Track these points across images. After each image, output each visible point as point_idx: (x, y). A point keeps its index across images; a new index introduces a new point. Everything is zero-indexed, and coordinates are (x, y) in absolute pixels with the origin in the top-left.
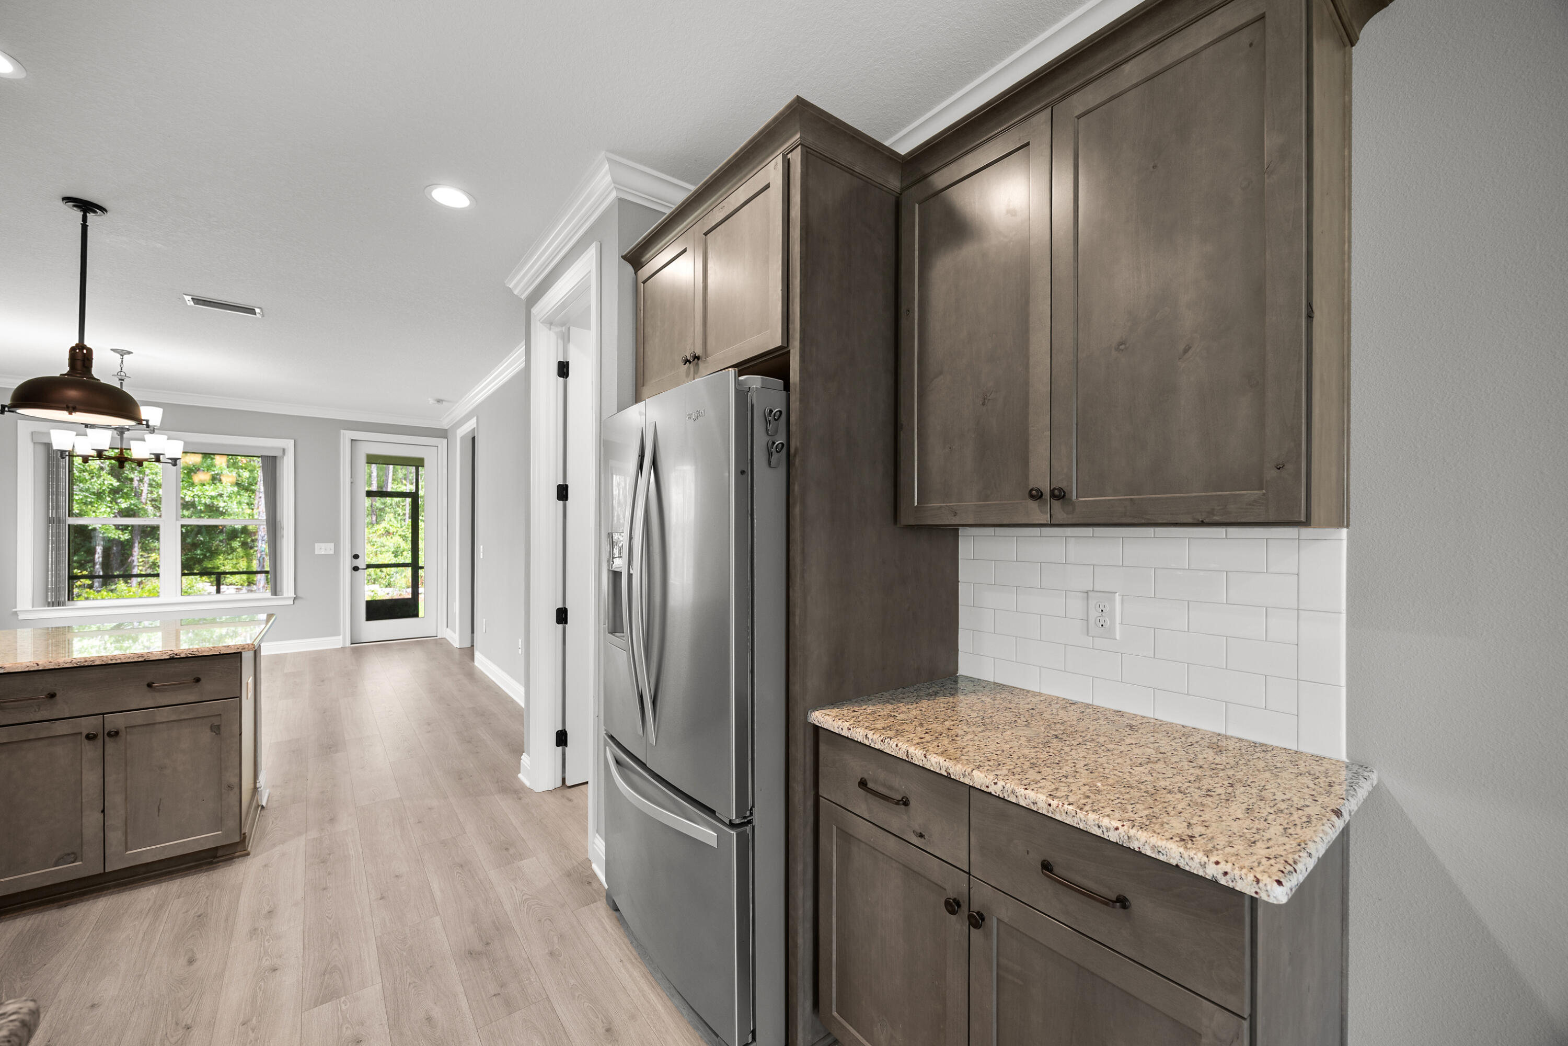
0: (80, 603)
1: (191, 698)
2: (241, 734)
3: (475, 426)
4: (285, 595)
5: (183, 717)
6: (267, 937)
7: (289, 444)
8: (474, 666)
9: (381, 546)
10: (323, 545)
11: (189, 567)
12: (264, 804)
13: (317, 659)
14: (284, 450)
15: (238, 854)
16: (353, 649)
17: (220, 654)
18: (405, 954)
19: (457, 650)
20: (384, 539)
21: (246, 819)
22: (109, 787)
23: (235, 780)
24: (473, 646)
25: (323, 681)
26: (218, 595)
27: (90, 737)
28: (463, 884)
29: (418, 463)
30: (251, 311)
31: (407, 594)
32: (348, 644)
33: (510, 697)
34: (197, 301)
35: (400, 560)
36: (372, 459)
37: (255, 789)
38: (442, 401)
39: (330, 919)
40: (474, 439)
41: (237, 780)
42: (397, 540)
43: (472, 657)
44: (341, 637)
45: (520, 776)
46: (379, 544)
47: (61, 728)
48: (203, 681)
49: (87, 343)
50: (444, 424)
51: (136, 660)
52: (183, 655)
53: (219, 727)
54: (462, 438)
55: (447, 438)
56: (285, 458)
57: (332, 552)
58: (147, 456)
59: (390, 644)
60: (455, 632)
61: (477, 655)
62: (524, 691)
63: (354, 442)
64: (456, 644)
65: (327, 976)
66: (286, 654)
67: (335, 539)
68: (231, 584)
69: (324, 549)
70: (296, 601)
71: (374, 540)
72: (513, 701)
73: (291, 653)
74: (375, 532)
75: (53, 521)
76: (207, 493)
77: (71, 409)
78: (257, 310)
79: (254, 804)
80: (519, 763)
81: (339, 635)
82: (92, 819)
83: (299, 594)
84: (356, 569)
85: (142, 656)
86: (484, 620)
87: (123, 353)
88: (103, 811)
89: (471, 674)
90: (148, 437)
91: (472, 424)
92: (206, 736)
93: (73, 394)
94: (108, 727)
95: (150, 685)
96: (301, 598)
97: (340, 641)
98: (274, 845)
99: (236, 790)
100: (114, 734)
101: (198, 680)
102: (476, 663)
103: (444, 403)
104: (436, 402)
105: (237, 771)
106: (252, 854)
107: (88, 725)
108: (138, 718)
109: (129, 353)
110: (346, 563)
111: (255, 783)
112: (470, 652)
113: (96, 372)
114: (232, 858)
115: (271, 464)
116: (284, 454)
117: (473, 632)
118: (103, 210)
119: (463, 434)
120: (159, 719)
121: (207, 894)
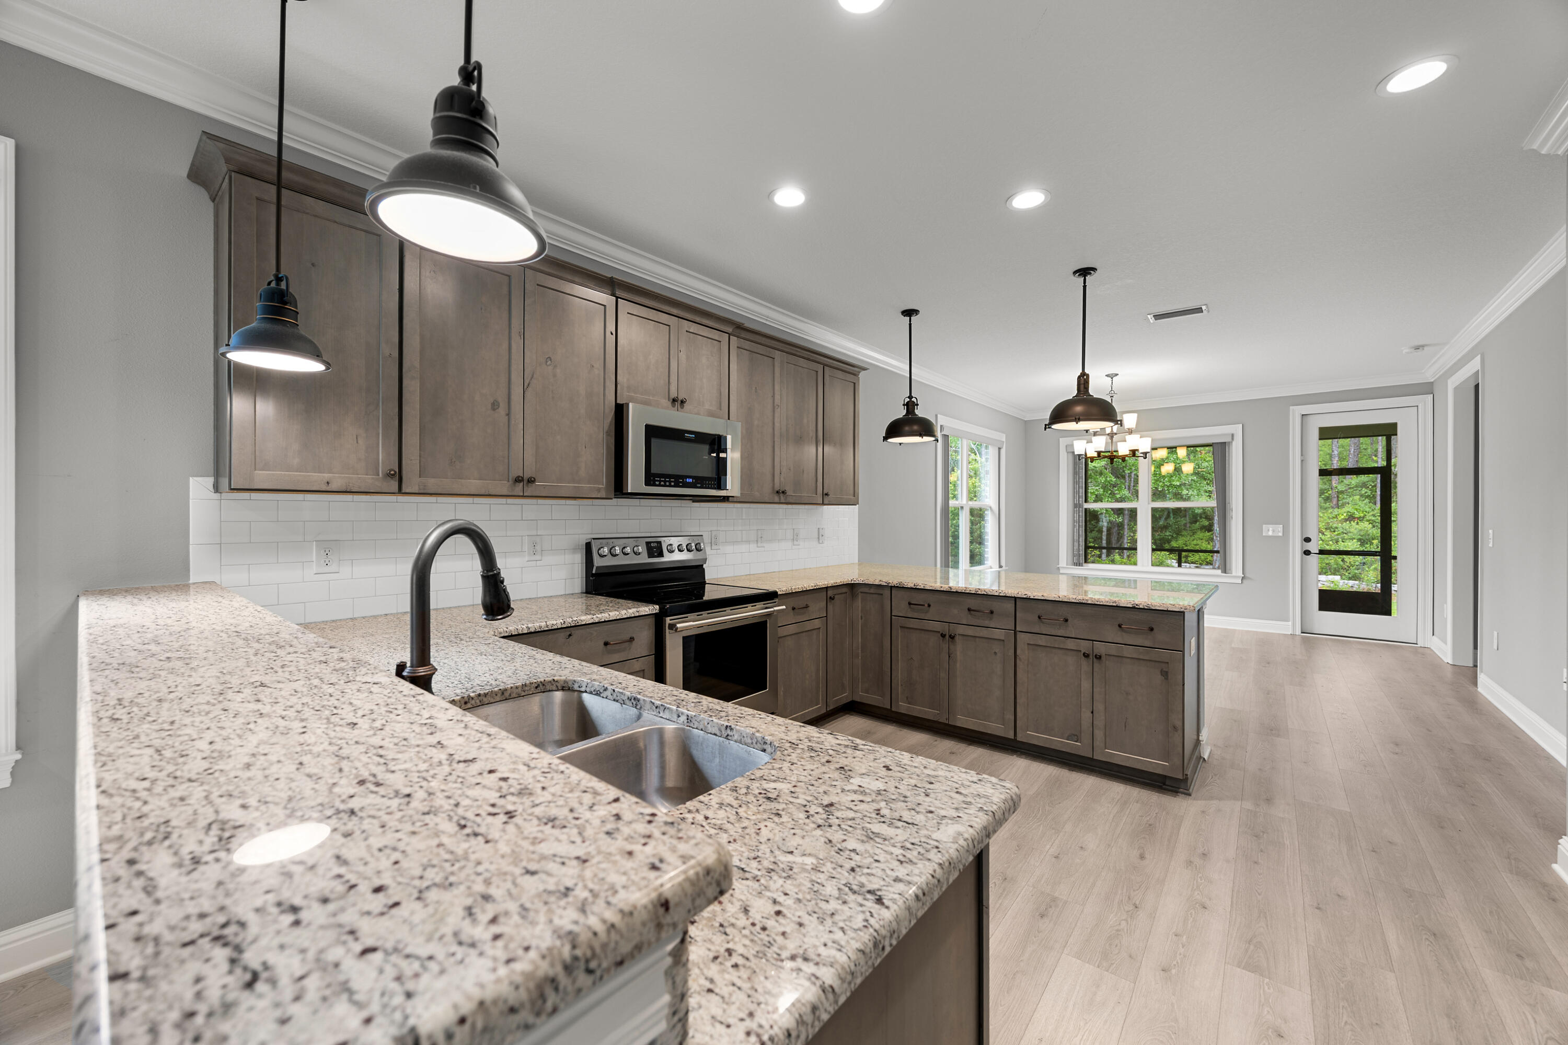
0: (1091, 566)
1: (1147, 643)
2: (1184, 685)
3: (1478, 367)
4: (1234, 574)
5: (1141, 657)
6: (1200, 875)
7: (1237, 429)
8: (1476, 691)
9: (1343, 533)
10: (1271, 527)
11: (1159, 546)
12: (1206, 758)
13: (1265, 642)
14: (1233, 435)
15: (1181, 790)
16: (1303, 638)
17: (1167, 611)
18: (1342, 985)
19: (1449, 667)
20: (1346, 525)
21: (1188, 764)
22: (1096, 696)
23: (1179, 724)
24: (1476, 666)
25: (1268, 663)
26: (1180, 569)
27: (1086, 656)
28: (1435, 958)
29: (1388, 431)
30: (1199, 310)
31: (1376, 588)
32: (1298, 632)
33: (1543, 750)
34: (1158, 317)
35: (1368, 548)
36: (1327, 434)
37: (1198, 742)
38: (1423, 346)
39: (1259, 894)
40: (1477, 387)
41: (1181, 724)
42: (1365, 525)
43: (1474, 682)
44: (1290, 623)
45: (1555, 866)
46: (1341, 530)
47: (1071, 644)
48: (1155, 630)
49: (1087, 371)
50: (1428, 376)
51: (1111, 604)
52: (1141, 607)
53: (1167, 672)
54: (1456, 389)
55: (1432, 393)
56: (1234, 443)
57: (1280, 534)
58: (1127, 453)
59: (1350, 642)
60: (1446, 643)
61: (1482, 678)
62: (1566, 744)
63: (1304, 417)
64: (1448, 658)
65: (1252, 947)
66: (1235, 630)
67: (1284, 521)
68: (1192, 563)
69: (1270, 530)
70: (1244, 581)
71: (1335, 525)
72: (1549, 758)
73: (1239, 630)
74: (1336, 517)
75: (1076, 506)
76: (1174, 483)
77: (1077, 420)
78: (1204, 308)
79: (1196, 754)
80: (1556, 849)
81: (1288, 620)
82: (1086, 715)
83: (1247, 575)
84: (1307, 553)
85: (1115, 602)
86: (1495, 633)
87: (1112, 376)
88: (1092, 712)
89: (1474, 704)
90: (1128, 437)
91: (1475, 365)
92: (1158, 678)
93: (1079, 409)
94: (1096, 652)
95: (1120, 626)
96: (1249, 578)
97: (1289, 627)
98: (1211, 798)
99: (1180, 732)
100: (1099, 657)
101: (1152, 629)
102: (1480, 689)
103: (1425, 348)
104: (1413, 350)
105: (1181, 716)
106: (1193, 795)
107: (1085, 646)
108: (1113, 649)
109: (1117, 375)
110: (1296, 546)
111: (1198, 735)
112: (1471, 673)
113: (1091, 392)
114: (1177, 792)
115: (1220, 450)
116: (1233, 439)
117: (1476, 647)
118: (1094, 269)
119: (1457, 383)
120: (1126, 654)
121: (1157, 811)
